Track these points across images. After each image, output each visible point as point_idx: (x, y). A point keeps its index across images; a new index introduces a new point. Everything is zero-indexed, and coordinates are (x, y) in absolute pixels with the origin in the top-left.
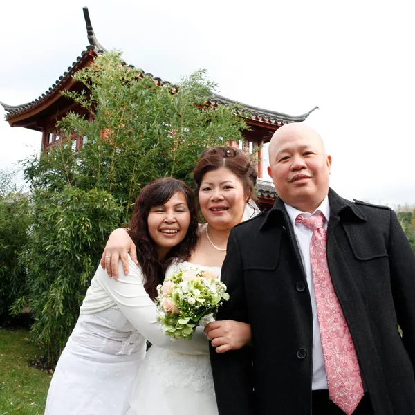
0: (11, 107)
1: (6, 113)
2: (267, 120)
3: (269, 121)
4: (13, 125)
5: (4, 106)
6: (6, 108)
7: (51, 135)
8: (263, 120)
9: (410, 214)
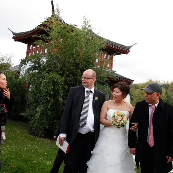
0: (15, 33)
1: (13, 35)
2: (116, 47)
3: (117, 48)
4: (15, 41)
5: (12, 32)
6: (13, 33)
7: (31, 46)
8: (115, 47)
9: (168, 85)
